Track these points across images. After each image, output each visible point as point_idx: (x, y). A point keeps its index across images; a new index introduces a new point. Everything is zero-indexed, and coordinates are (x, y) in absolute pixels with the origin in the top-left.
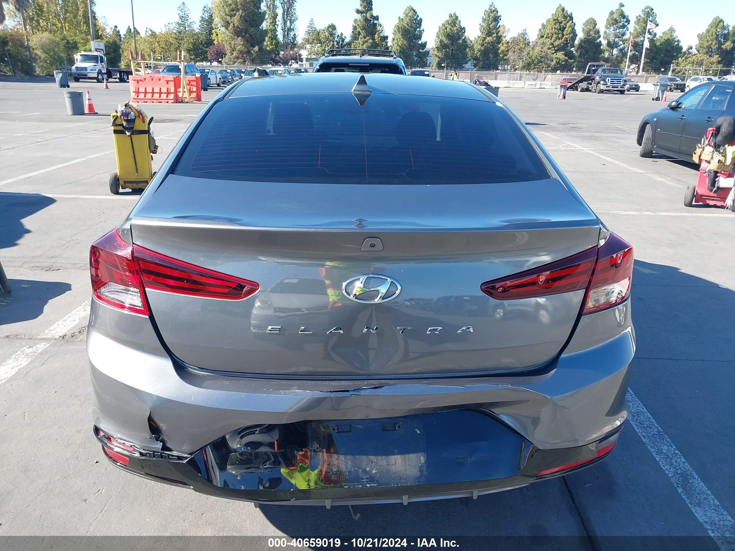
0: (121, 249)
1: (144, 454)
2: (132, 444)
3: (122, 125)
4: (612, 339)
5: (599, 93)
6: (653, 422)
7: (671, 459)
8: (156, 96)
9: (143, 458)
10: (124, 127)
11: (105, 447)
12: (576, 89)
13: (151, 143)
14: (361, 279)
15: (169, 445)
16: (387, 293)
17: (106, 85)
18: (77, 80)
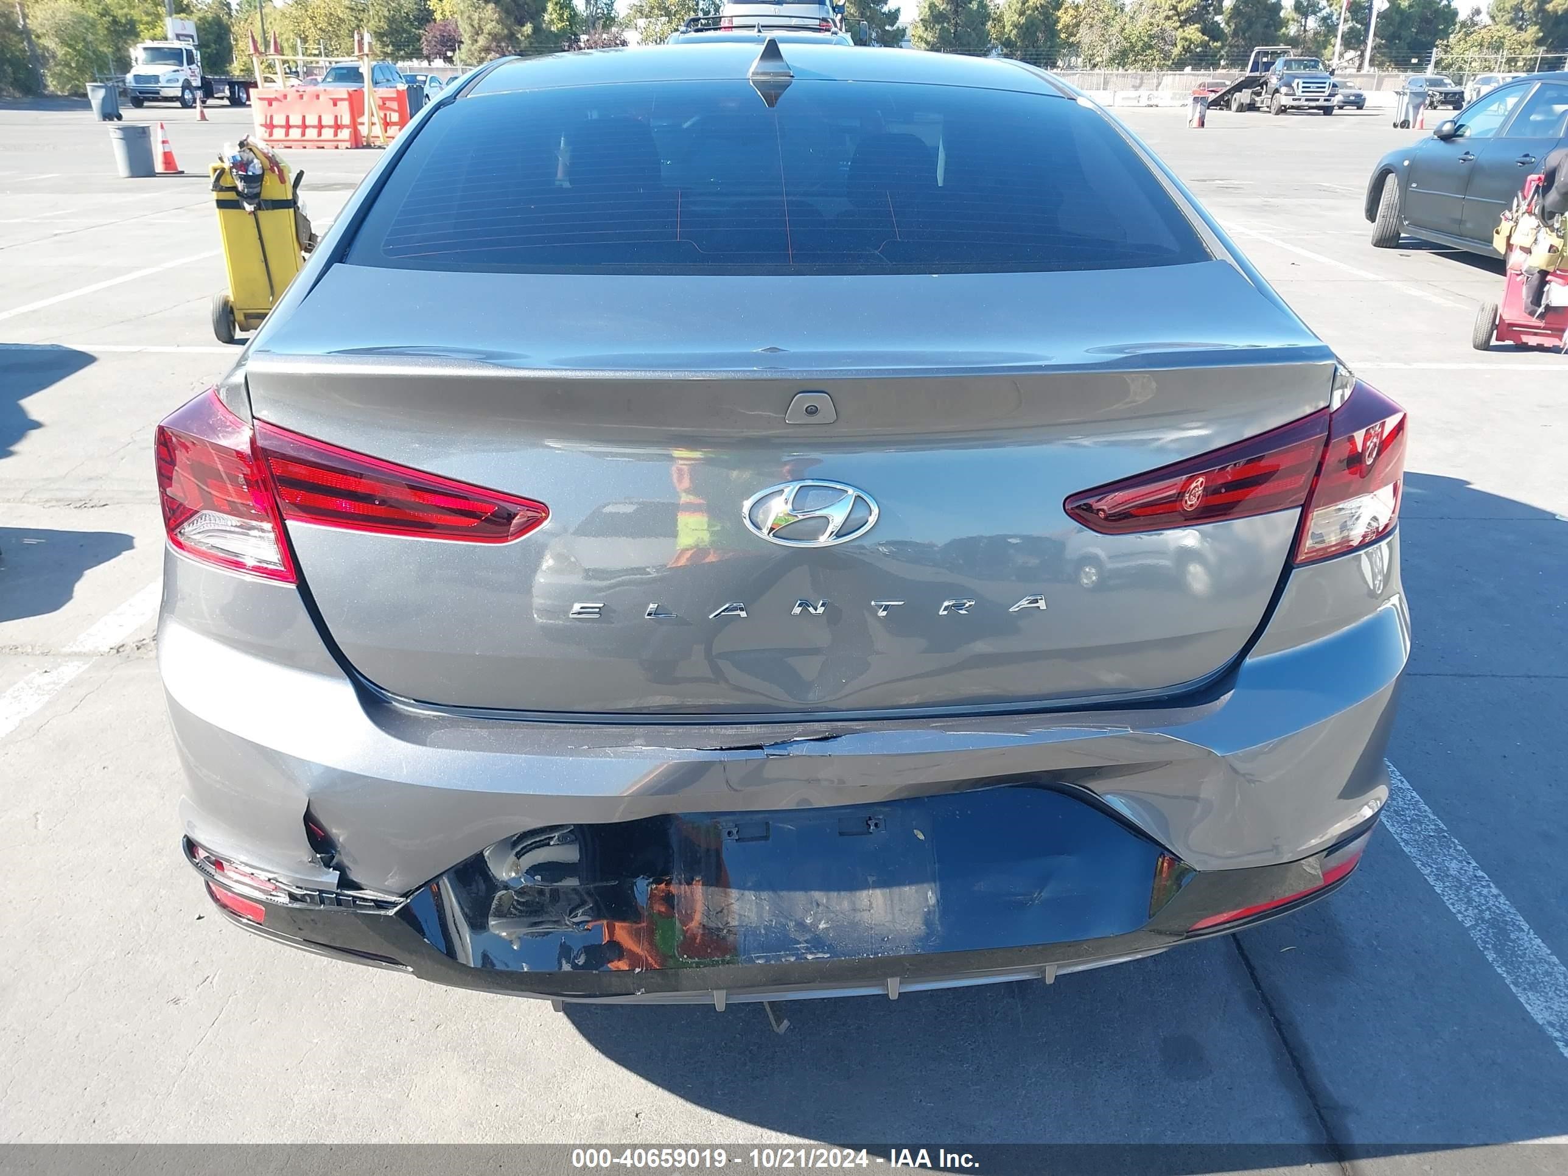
0: (226, 432)
1: (299, 897)
2: (271, 876)
3: (234, 189)
4: (1353, 625)
5: (1277, 114)
6: (1425, 811)
7: (1468, 889)
8: (311, 133)
9: (297, 905)
10: (238, 193)
11: (210, 884)
12: (1228, 106)
13: (301, 229)
14: (787, 491)
15: (355, 876)
16: (847, 523)
17: (202, 112)
18: (138, 103)
